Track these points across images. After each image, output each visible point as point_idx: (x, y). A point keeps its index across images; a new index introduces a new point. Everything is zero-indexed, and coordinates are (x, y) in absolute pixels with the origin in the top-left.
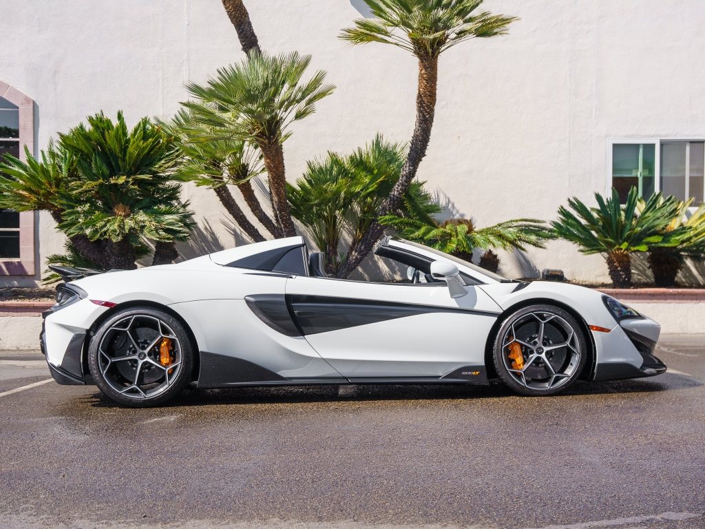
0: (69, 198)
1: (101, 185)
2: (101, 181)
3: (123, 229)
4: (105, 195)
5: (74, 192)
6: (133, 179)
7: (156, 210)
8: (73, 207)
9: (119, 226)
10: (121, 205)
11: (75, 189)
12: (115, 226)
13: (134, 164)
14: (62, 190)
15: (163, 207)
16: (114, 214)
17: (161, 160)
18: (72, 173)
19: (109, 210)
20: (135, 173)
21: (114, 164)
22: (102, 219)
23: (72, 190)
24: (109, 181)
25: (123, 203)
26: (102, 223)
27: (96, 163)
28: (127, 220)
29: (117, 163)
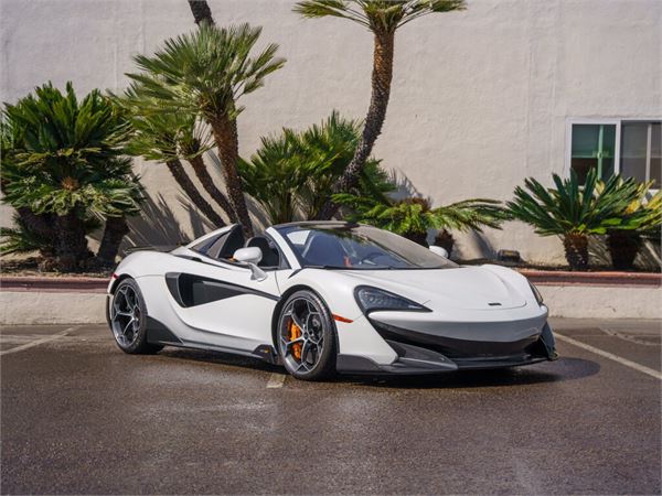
0: (14, 169)
1: (48, 158)
2: (48, 153)
3: (70, 202)
4: (54, 168)
5: (20, 164)
6: (82, 152)
7: (105, 184)
8: (18, 179)
9: (65, 200)
10: (69, 178)
11: (21, 161)
12: (62, 200)
13: (82, 137)
14: (7, 162)
15: (112, 181)
16: (62, 187)
17: (111, 133)
18: (19, 145)
19: (57, 183)
20: (83, 146)
21: (62, 136)
22: (48, 193)
23: (18, 162)
24: (56, 153)
25: (72, 176)
26: (48, 196)
27: (43, 135)
28: (74, 194)
29: (65, 136)
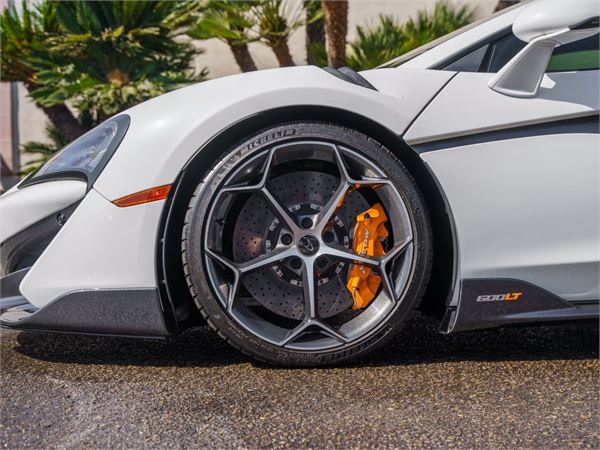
0: (45, 55)
1: (90, 42)
2: (89, 35)
3: (121, 97)
4: (95, 55)
5: (53, 49)
6: (134, 35)
7: (164, 77)
8: (49, 68)
9: (115, 93)
10: (117, 71)
11: (54, 46)
12: (110, 94)
13: (134, 16)
14: (36, 45)
15: (173, 75)
16: (107, 82)
17: (169, 13)
18: (51, 27)
19: (101, 77)
20: (137, 26)
21: (106, 13)
22: (91, 86)
23: (51, 45)
24: (100, 35)
25: (120, 68)
26: (92, 90)
27: (82, 13)
28: (125, 88)
29: (111, 14)
